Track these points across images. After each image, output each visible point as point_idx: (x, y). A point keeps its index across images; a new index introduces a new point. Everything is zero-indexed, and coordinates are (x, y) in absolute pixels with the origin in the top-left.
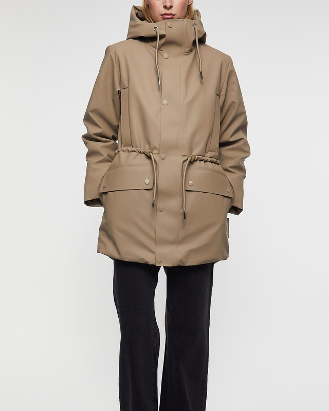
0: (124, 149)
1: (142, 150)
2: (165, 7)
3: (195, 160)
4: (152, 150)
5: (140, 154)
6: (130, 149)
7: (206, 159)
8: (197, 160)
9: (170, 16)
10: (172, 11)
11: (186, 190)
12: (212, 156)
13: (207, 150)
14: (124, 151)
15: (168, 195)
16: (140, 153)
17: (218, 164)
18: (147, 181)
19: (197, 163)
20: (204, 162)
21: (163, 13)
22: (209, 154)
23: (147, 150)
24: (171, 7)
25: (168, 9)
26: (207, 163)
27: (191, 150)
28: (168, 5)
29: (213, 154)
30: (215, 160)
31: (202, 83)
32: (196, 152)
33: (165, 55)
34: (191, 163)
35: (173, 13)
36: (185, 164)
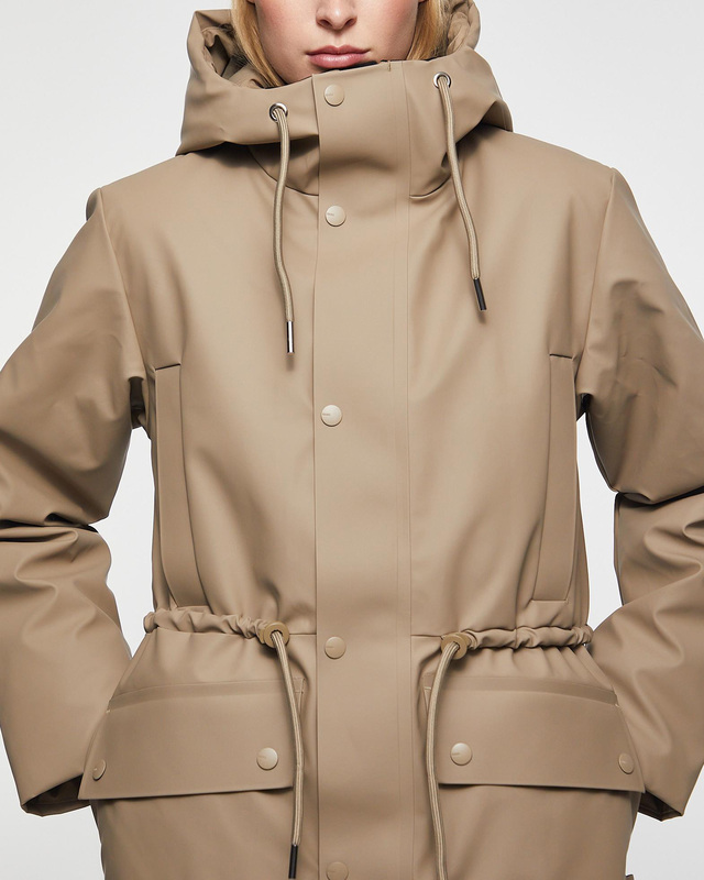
0: (177, 614)
1: (245, 624)
2: (325, 23)
3: (473, 652)
4: (286, 620)
5: (239, 641)
6: (200, 616)
7: (523, 635)
8: (480, 649)
9: (344, 59)
10: (356, 38)
11: (443, 786)
12: (546, 618)
13: (526, 596)
14: (176, 626)
15: (367, 808)
16: (239, 633)
17: (574, 648)
18: (271, 755)
19: (482, 665)
20: (515, 650)
21: (315, 47)
22: (532, 614)
23: (266, 623)
24: (350, 23)
25: (338, 31)
26: (525, 653)
27: (454, 605)
28: (337, 15)
29: (552, 607)
30: (559, 634)
31: (482, 318)
32: (477, 614)
33: (333, 212)
34: (456, 665)
35: (360, 45)
36: (430, 668)
